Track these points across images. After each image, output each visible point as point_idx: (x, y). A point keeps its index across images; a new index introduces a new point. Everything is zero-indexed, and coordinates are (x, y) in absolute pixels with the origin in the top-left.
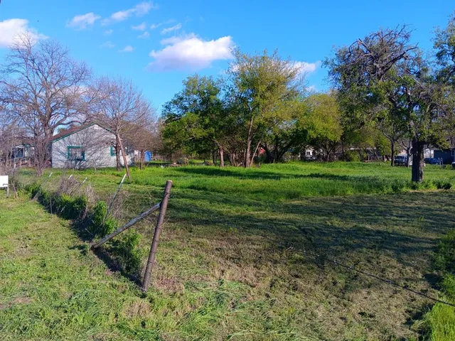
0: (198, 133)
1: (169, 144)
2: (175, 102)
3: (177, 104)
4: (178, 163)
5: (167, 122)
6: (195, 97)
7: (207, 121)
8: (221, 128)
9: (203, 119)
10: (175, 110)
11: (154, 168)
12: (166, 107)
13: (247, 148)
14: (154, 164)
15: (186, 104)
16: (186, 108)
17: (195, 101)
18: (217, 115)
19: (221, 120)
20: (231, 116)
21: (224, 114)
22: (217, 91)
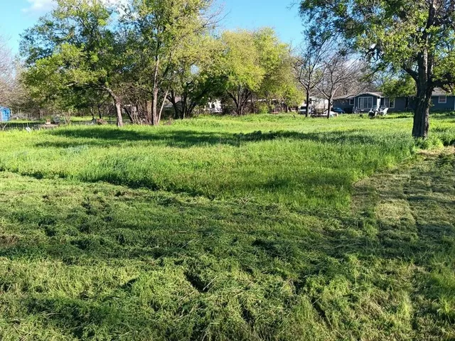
0: (81, 76)
1: (36, 95)
2: (41, 31)
3: (43, 33)
4: (53, 123)
5: (28, 61)
6: (72, 22)
7: (95, 58)
8: (116, 68)
9: (89, 55)
10: (41, 43)
11: (15, 132)
12: (26, 37)
13: (153, 99)
14: (14, 125)
15: (58, 33)
16: (58, 41)
17: (72, 29)
18: (109, 51)
19: (116, 59)
20: (130, 52)
21: (119, 49)
22: (106, 14)
